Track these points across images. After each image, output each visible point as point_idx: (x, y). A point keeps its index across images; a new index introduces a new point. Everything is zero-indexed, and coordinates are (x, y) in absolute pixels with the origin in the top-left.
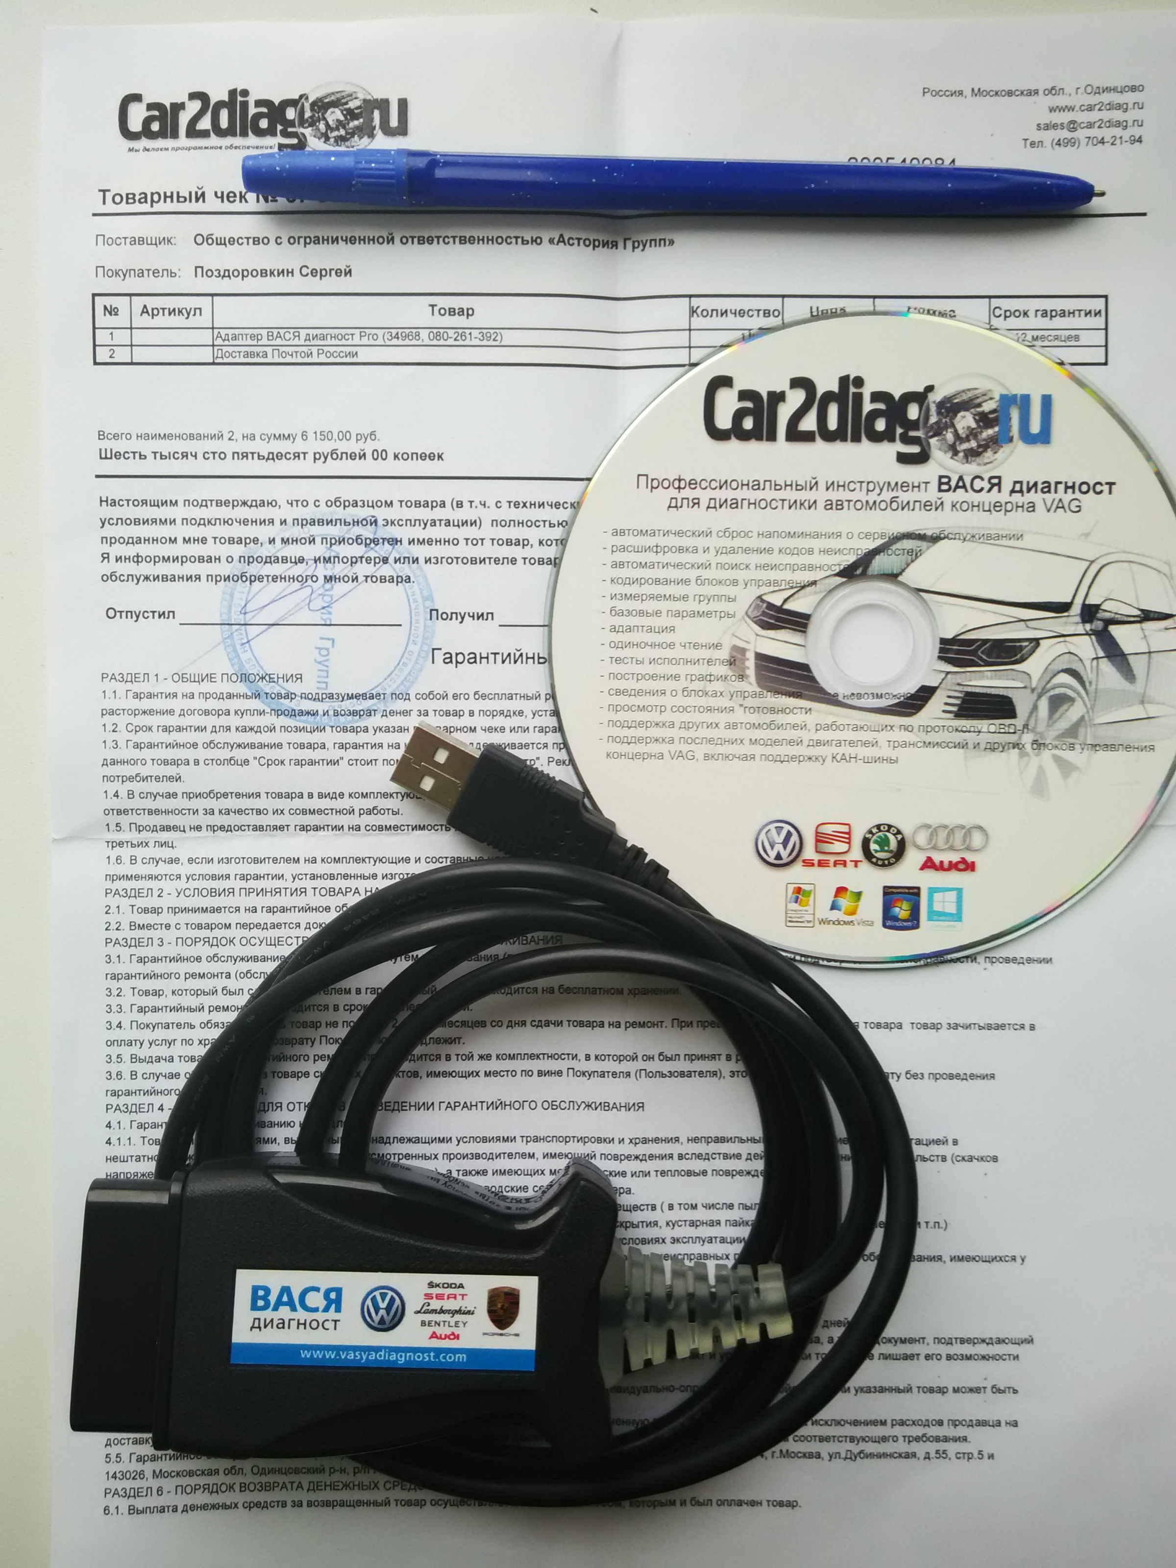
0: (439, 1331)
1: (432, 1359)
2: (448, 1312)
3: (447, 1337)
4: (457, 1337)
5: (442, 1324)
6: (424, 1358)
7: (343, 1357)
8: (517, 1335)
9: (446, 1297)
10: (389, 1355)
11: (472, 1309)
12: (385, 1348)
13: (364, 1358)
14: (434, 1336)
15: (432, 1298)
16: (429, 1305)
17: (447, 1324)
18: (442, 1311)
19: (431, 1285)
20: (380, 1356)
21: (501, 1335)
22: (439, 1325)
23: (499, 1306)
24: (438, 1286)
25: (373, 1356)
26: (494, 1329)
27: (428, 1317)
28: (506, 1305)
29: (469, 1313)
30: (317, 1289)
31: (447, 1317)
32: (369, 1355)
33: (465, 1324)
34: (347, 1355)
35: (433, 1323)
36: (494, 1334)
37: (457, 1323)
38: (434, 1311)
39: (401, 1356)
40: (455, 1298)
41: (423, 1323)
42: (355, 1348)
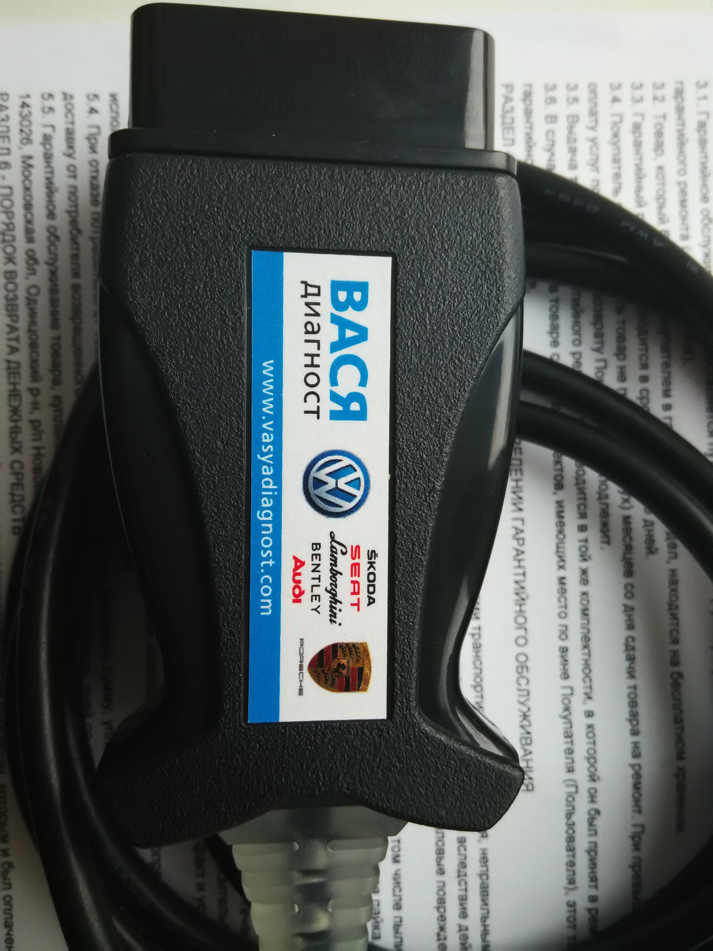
0: (306, 572)
1: (263, 563)
2: (334, 584)
3: (297, 583)
4: (297, 600)
5: (316, 575)
6: (265, 550)
7: (264, 426)
8: (301, 692)
9: (355, 578)
10: (268, 497)
11: (338, 620)
12: (280, 490)
13: (263, 459)
14: (299, 563)
15: (353, 558)
16: (344, 553)
17: (316, 582)
18: (334, 574)
19: (372, 554)
20: (267, 483)
21: (301, 667)
22: (314, 571)
23: (344, 661)
24: (371, 565)
25: (267, 471)
26: (310, 654)
27: (325, 552)
28: (345, 672)
29: (333, 615)
30: (363, 383)
31: (326, 582)
32: (269, 465)
33: (316, 610)
34: (269, 432)
35: (316, 561)
36: (301, 655)
37: (317, 597)
38: (334, 562)
39: (267, 515)
40: (354, 593)
41: (316, 546)
42: (278, 443)
